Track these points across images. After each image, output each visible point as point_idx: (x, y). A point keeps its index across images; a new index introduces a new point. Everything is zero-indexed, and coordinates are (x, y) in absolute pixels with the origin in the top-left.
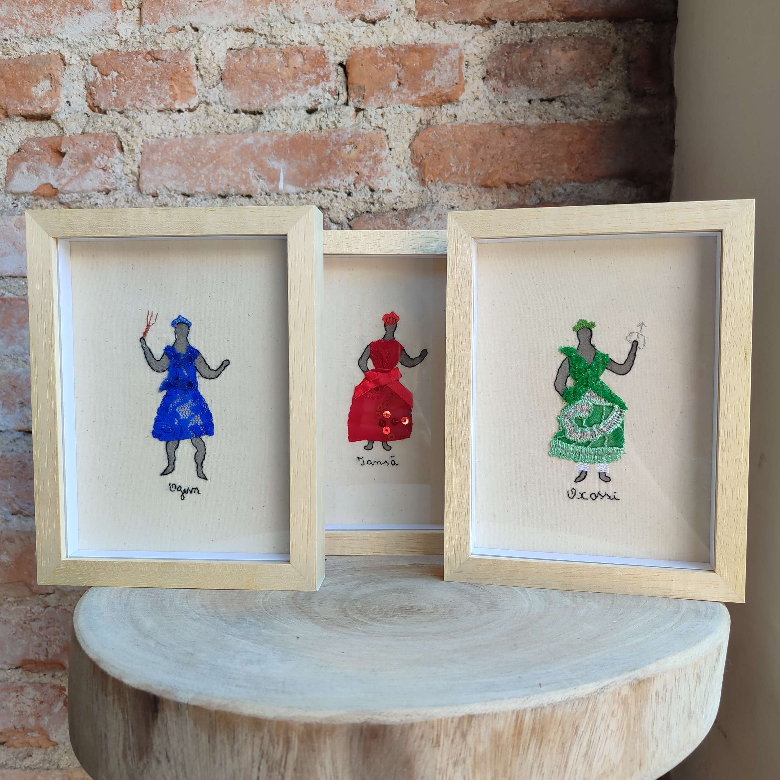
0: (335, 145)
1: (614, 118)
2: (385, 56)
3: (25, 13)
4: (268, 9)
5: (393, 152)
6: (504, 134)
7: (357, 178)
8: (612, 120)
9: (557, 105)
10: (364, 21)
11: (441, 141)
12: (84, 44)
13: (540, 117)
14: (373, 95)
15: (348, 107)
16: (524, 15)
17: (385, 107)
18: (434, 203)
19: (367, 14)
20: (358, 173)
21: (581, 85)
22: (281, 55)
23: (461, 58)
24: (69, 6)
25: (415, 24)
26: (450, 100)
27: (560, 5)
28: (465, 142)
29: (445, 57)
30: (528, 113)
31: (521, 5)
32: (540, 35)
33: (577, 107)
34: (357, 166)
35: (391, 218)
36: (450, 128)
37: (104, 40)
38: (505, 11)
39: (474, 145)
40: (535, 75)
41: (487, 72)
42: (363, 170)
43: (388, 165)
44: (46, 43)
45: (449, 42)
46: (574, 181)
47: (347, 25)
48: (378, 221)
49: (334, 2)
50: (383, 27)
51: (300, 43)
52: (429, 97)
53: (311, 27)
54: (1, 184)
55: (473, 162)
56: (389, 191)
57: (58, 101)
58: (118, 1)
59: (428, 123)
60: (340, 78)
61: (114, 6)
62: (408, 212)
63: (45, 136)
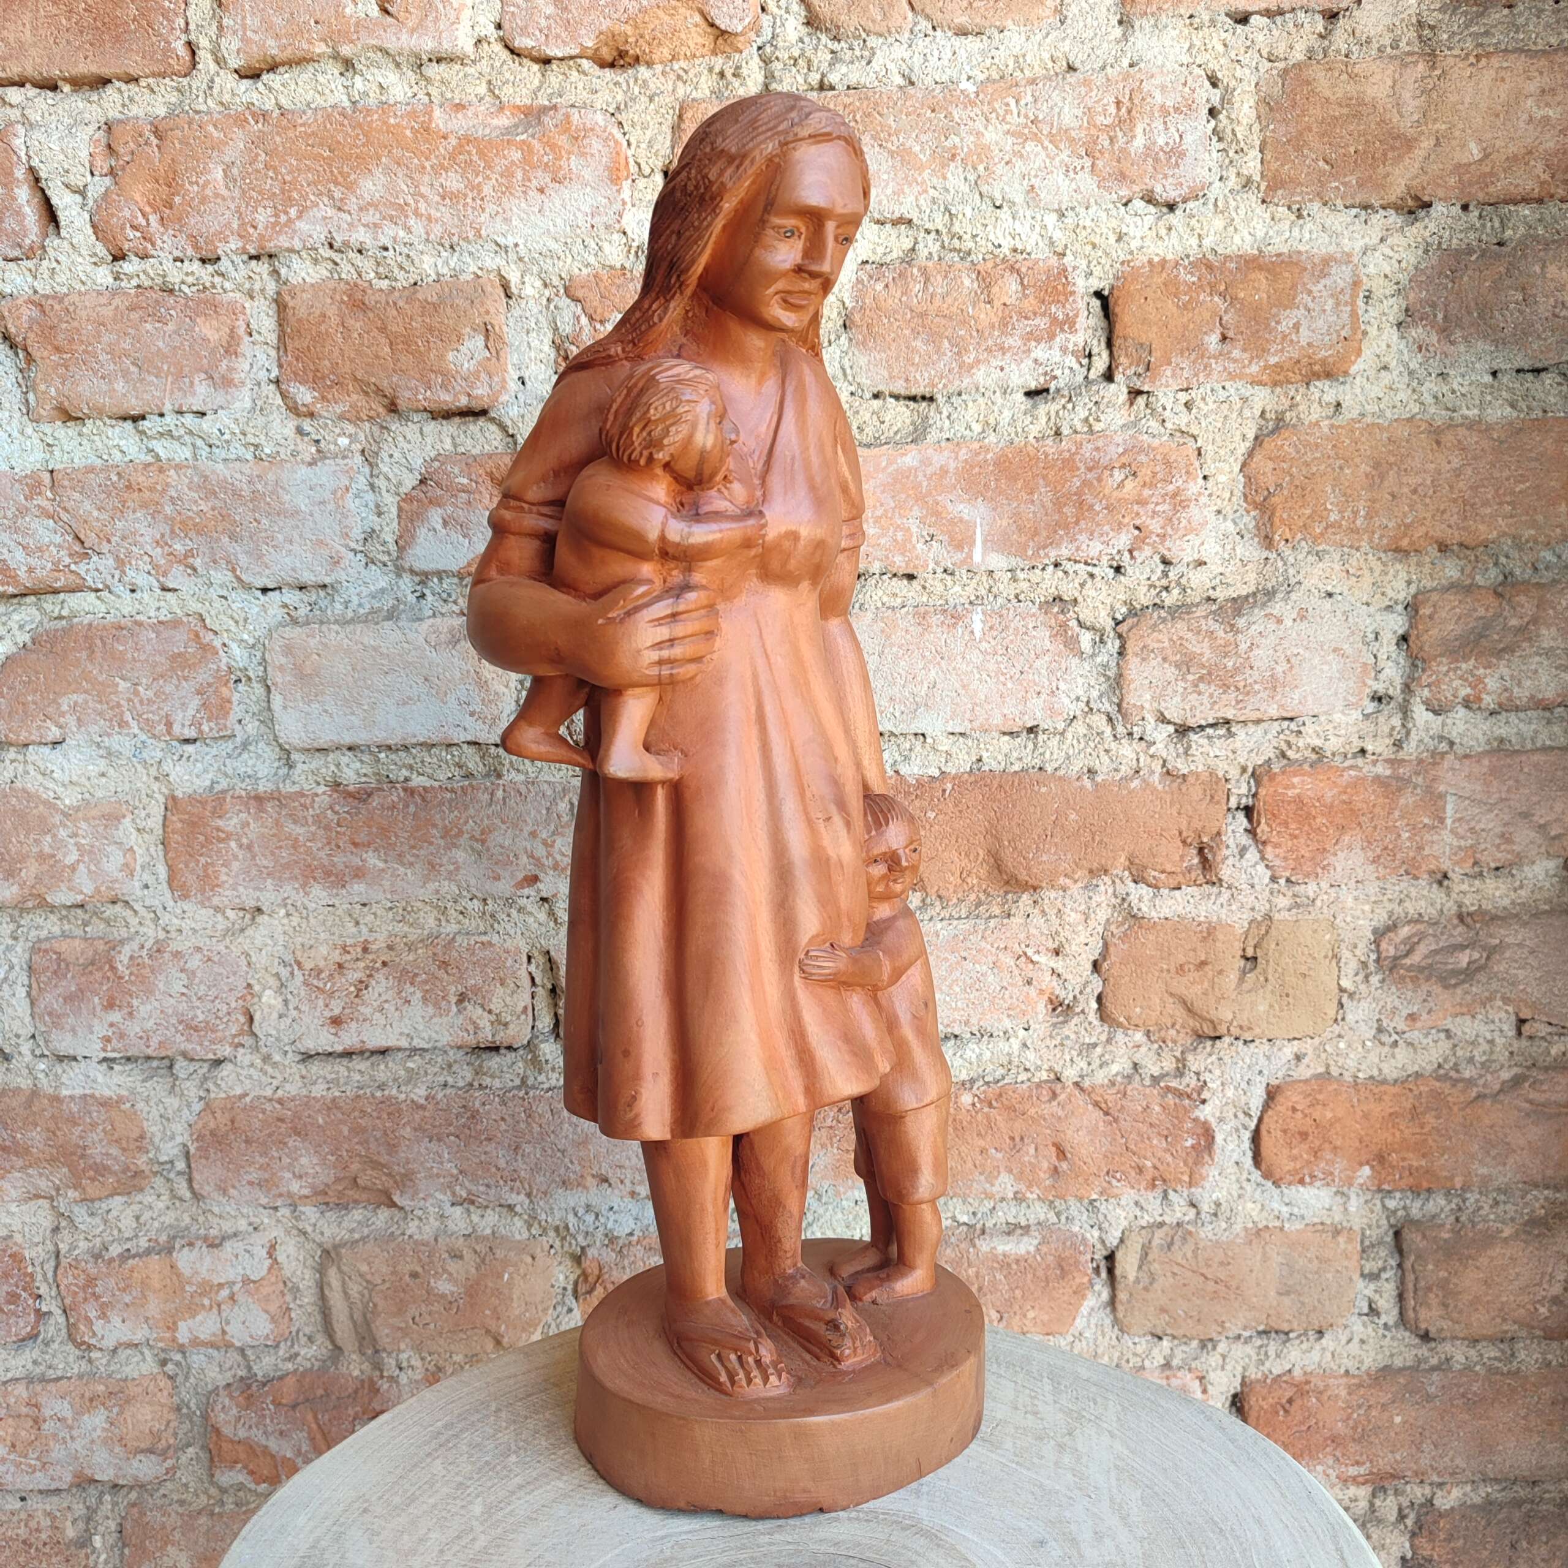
0: (1090, 469)
2: (1195, 279)
3: (423, 189)
4: (945, 178)
5: (1211, 483)
6: (1438, 443)
7: (1136, 538)
9: (1548, 379)
10: (1149, 202)
11: (1308, 458)
12: (552, 255)
13: (1513, 406)
15: (1113, 386)
16: (1491, 189)
17: (1195, 386)
18: (1290, 589)
19: (1158, 189)
20: (1137, 528)
22: (974, 276)
23: (1356, 284)
24: (519, 175)
25: (1260, 209)
26: (1329, 373)
28: (1358, 460)
29: (1323, 282)
30: (1489, 398)
31: (1488, 170)
32: (1522, 230)
34: (1138, 514)
35: (1206, 617)
36: (1326, 430)
37: (593, 245)
38: (1452, 181)
39: (1377, 465)
40: (1508, 320)
41: (1407, 310)
42: (1149, 521)
43: (1201, 512)
44: (471, 254)
45: (1332, 249)
47: (1114, 212)
48: (1180, 625)
49: (1088, 163)
50: (1191, 216)
51: (1015, 250)
52: (1287, 365)
53: (1039, 217)
54: (389, 554)
55: (1374, 501)
56: (1201, 563)
57: (504, 380)
58: (623, 162)
59: (1280, 419)
60: (1092, 321)
61: (615, 174)
62: (1239, 605)
63: (474, 452)
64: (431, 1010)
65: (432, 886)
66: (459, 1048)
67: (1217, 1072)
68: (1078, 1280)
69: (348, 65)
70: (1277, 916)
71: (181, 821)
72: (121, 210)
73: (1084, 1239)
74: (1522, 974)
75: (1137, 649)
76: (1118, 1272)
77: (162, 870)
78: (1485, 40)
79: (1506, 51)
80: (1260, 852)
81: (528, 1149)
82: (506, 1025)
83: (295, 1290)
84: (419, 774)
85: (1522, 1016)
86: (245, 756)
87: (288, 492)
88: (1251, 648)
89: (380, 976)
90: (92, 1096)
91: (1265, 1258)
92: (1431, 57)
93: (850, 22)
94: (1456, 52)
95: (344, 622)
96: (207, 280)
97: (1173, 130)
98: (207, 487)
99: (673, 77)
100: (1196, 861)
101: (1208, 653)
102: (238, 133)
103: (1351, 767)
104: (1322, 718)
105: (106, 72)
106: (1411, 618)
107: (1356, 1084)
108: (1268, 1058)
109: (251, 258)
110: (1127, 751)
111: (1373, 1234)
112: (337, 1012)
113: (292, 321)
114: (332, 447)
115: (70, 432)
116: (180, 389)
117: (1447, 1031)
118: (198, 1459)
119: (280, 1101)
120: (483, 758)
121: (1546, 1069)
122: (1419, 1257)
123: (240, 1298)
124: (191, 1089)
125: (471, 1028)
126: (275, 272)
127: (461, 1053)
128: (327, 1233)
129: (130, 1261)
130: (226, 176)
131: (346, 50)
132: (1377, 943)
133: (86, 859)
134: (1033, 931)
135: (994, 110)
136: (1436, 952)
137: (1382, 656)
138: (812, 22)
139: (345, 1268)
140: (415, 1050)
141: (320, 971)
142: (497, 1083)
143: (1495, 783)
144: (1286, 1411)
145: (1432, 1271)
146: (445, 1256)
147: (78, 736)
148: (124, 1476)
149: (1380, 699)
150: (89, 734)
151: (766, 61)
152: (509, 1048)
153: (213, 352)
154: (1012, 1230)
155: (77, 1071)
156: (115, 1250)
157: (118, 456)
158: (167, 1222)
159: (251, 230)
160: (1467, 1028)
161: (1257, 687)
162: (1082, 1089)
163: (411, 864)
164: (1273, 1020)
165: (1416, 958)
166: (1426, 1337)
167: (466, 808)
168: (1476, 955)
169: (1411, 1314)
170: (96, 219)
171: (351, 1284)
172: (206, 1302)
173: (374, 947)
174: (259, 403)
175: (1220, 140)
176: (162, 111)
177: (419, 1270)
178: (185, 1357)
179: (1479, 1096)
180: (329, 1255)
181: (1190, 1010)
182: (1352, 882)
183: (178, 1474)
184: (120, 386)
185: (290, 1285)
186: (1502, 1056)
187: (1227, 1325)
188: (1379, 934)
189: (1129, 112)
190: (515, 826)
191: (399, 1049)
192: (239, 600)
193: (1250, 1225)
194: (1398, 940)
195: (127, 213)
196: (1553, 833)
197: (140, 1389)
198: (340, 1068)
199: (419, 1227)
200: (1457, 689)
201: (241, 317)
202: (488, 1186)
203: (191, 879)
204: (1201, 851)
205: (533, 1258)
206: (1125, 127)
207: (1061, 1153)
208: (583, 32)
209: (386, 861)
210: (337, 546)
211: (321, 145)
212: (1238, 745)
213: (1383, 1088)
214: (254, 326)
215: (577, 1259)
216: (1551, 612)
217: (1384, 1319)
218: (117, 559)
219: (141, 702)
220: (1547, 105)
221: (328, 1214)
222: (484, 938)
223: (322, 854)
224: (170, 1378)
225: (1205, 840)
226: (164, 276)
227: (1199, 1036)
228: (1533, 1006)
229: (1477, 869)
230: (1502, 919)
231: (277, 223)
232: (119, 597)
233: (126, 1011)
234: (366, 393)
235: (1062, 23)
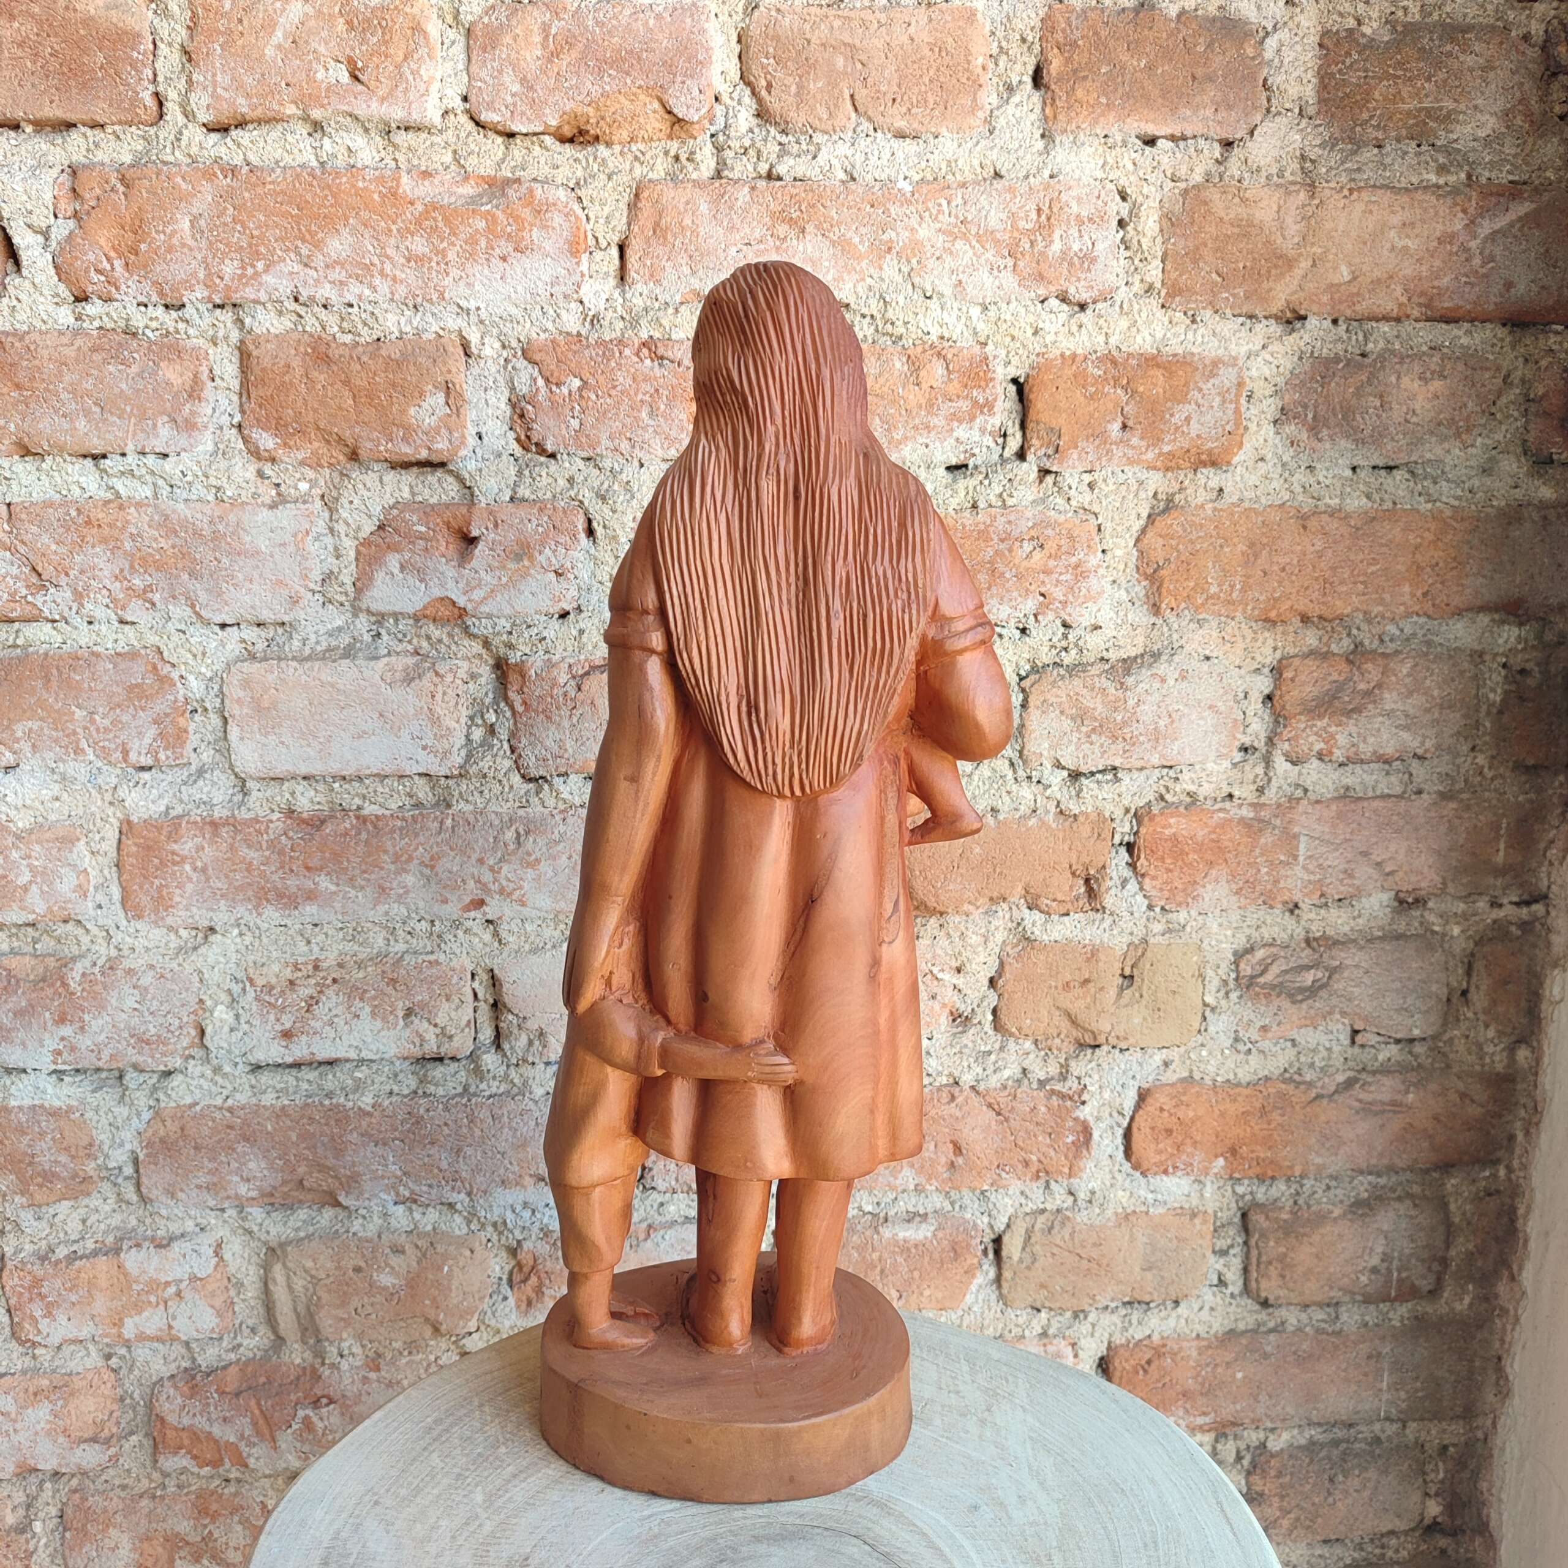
0: (1002, 541)
1: (1495, 503)
2: (1101, 373)
3: (390, 252)
4: (881, 269)
5: (1108, 556)
6: (1305, 527)
7: (1041, 603)
8: (1492, 506)
9: (1398, 475)
10: (1063, 300)
11: (1193, 536)
12: (512, 319)
13: (1368, 497)
14: (1076, 447)
15: (1025, 465)
16: (1358, 307)
17: (1098, 469)
18: (1174, 652)
19: (1072, 290)
20: (1043, 595)
21: (1446, 445)
22: (904, 359)
23: (1240, 385)
24: (483, 243)
25: (1159, 313)
26: (1216, 462)
27: (1422, 294)
28: (1236, 540)
29: (1212, 381)
30: (1348, 489)
31: (1355, 290)
32: (1381, 344)
33: (1435, 483)
34: (1043, 582)
35: (1099, 676)
36: (1209, 512)
37: (551, 312)
38: (1325, 299)
39: (1252, 545)
40: (1367, 422)
41: (1282, 409)
42: (1053, 589)
43: (1099, 582)
44: (433, 314)
45: (1221, 352)
46: (1418, 615)
47: (1032, 309)
48: (1076, 682)
49: (1010, 262)
50: (1100, 316)
51: (942, 338)
52: (1178, 454)
53: (964, 309)
54: (346, 594)
55: (1248, 577)
56: (1097, 628)
57: (463, 436)
58: (582, 236)
59: (1170, 500)
60: (1008, 405)
61: (575, 247)
62: (1128, 665)
63: (433, 501)
64: (379, 1024)
65: (382, 908)
66: (405, 1059)
67: (1096, 1077)
68: (969, 1262)
69: (317, 127)
70: (1152, 941)
71: (136, 844)
72: (85, 254)
73: (975, 1225)
74: (1357, 991)
75: (1038, 703)
76: (1004, 1253)
77: (116, 892)
78: (1357, 176)
79: (1374, 186)
80: (1139, 883)
81: (469, 1151)
82: (451, 1037)
83: (240, 1285)
84: (371, 803)
85: (1356, 1027)
86: (201, 783)
87: (248, 533)
88: (1138, 704)
89: (330, 992)
90: (42, 1106)
91: (1132, 1239)
92: (1312, 188)
93: (798, 118)
94: (1333, 185)
95: (302, 660)
96: (171, 326)
97: (1086, 237)
98: (167, 525)
99: (630, 157)
100: (1083, 890)
101: (1100, 707)
102: (206, 187)
103: (1220, 810)
104: (1197, 767)
105: (71, 117)
106: (1276, 680)
107: (1215, 1086)
108: (1141, 1064)
109: (219, 306)
110: (1027, 792)
111: (1224, 1216)
112: (288, 1025)
113: (257, 370)
114: (292, 491)
115: (28, 466)
116: (143, 430)
117: (1293, 1040)
118: (141, 1445)
119: (230, 1110)
120: (433, 788)
121: (1374, 1073)
122: (1262, 1235)
123: (188, 1294)
124: (142, 1100)
125: (417, 1040)
126: (240, 322)
127: (407, 1063)
128: (273, 1232)
129: (78, 1263)
130: (193, 226)
131: (316, 114)
132: (1236, 963)
133: (39, 880)
134: (939, 952)
135: (928, 209)
136: (1286, 972)
137: (1250, 713)
138: (762, 114)
139: (290, 1265)
140: (363, 1060)
141: (272, 988)
142: (441, 1091)
143: (1341, 826)
144: (1145, 1371)
145: (1272, 1248)
146: (387, 1251)
147: (32, 762)
148: (68, 1465)
149: (1246, 750)
150: (44, 759)
151: (719, 149)
152: (453, 1059)
153: (176, 395)
154: (911, 1217)
155: (26, 1082)
156: (62, 1252)
157: (77, 492)
158: (114, 1224)
159: (218, 281)
160: (1309, 1037)
161: (1141, 738)
162: (978, 1093)
163: (362, 888)
164: (1146, 1031)
165: (1268, 978)
166: (1265, 1304)
167: (417, 835)
168: (1320, 975)
169: (1253, 1285)
170: (59, 261)
171: (295, 1279)
172: (153, 1299)
173: (324, 965)
174: (221, 446)
175: (1127, 248)
176: (127, 159)
177: (363, 1264)
178: (130, 1352)
179: (1319, 1097)
180: (273, 1253)
181: (1074, 1022)
182: (1217, 912)
183: (121, 1461)
184: (81, 424)
185: (234, 1281)
186: (1338, 1062)
187: (1098, 1298)
188: (1239, 956)
189: (1049, 219)
190: (463, 853)
191: (347, 1060)
192: (197, 635)
193: (1120, 1210)
194: (1254, 961)
195: (91, 257)
196: (1387, 870)
197: (84, 1383)
198: (289, 1078)
199: (363, 1225)
200: (1312, 744)
201: (205, 363)
202: (430, 1186)
203: (145, 900)
204: (1087, 881)
205: (472, 1252)
206: (1045, 233)
207: (958, 1149)
208: (548, 111)
209: (338, 885)
210: (297, 587)
211: (290, 203)
212: (1124, 789)
213: (1237, 1090)
214: (217, 372)
215: (513, 1252)
216: (1393, 678)
217: (1231, 1289)
218: (75, 592)
219: (98, 730)
220: (1408, 236)
221: (274, 1215)
222: (432, 958)
223: (275, 877)
224: (114, 1370)
225: (1092, 872)
226: (128, 320)
227: (1081, 1045)
228: (1366, 1019)
229: (1323, 900)
230: (1343, 943)
231: (243, 276)
232: (76, 628)
233: (78, 1025)
234: (328, 442)
235: (991, 133)
